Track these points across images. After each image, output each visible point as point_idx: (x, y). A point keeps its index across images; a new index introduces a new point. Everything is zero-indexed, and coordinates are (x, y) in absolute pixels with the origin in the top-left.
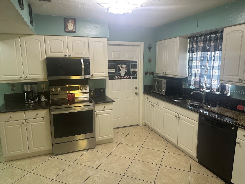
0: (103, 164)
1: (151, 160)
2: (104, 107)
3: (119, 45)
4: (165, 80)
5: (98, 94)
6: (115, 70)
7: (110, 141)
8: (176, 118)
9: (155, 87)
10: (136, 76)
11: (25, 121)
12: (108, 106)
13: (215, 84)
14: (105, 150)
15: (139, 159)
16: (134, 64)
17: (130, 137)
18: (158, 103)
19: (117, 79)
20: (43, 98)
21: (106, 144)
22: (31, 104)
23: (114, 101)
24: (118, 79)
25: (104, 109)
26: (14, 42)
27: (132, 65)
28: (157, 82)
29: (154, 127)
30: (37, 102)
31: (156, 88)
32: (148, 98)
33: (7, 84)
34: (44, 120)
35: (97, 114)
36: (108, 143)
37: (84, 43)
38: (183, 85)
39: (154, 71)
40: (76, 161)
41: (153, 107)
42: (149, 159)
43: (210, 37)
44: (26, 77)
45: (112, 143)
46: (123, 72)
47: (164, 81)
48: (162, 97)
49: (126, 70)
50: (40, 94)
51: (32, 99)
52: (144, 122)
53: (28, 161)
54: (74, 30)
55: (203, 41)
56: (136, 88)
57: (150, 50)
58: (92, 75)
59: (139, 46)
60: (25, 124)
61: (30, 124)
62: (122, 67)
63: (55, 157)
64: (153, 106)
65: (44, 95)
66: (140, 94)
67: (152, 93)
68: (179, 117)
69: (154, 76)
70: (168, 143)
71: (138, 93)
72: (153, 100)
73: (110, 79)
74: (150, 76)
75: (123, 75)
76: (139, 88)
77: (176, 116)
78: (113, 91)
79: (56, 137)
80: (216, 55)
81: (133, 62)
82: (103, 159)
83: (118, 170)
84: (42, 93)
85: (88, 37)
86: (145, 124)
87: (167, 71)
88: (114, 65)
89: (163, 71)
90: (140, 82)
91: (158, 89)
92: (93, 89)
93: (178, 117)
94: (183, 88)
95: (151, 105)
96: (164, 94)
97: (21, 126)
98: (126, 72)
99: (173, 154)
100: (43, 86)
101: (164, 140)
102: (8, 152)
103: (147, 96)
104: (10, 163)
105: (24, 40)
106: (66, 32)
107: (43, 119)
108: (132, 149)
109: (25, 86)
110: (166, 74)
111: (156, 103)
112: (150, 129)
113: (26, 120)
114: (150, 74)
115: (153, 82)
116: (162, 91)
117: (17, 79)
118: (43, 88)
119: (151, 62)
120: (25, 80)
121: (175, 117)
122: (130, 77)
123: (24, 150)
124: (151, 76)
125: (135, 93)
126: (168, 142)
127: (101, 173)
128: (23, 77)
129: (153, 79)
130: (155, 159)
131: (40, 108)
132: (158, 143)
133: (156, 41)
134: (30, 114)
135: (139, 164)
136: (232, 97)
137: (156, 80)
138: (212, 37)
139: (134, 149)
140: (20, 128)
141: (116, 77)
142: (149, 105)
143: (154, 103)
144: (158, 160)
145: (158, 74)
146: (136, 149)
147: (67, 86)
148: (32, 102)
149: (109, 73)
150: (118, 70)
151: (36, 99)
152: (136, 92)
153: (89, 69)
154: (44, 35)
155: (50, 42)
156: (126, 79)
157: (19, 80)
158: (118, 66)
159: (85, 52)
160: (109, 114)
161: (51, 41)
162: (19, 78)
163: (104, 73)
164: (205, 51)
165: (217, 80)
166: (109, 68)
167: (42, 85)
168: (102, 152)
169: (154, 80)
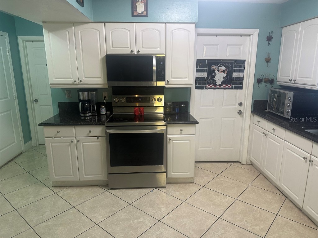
0: (170, 215)
1: (250, 225)
2: (181, 130)
3: (217, 35)
4: (293, 93)
5: (177, 110)
6: (207, 74)
7: (188, 181)
8: (306, 162)
9: (273, 104)
10: (242, 84)
11: (75, 138)
12: (187, 129)
14: (179, 193)
15: (229, 219)
16: (240, 65)
17: (221, 179)
18: (274, 132)
19: (209, 89)
20: (103, 111)
21: (182, 184)
22: (88, 118)
23: (198, 123)
24: (211, 88)
25: (181, 133)
26: (67, 33)
27: (235, 66)
28: (277, 96)
29: (265, 169)
30: (96, 116)
31: (275, 106)
32: (258, 122)
33: (62, 89)
34: (98, 140)
35: (170, 140)
36: (186, 183)
37: (160, 32)
39: (274, 78)
40: (135, 203)
41: (266, 137)
42: (245, 222)
44: (81, 81)
45: (192, 184)
46: (219, 77)
47: (290, 95)
48: (285, 123)
49: (225, 75)
50: (99, 105)
51: (88, 110)
52: (249, 159)
53: (77, 191)
54: (145, 13)
56: (241, 104)
57: (270, 42)
58: (168, 82)
59: (250, 36)
60: (75, 143)
61: (82, 143)
62: (218, 70)
63: (110, 191)
64: (266, 135)
65: (106, 107)
66: (246, 113)
67: (267, 114)
68: (310, 161)
69: (274, 86)
70: (287, 200)
71: (242, 112)
72: (267, 125)
73: (197, 88)
74: (266, 86)
75: (219, 83)
76: (244, 104)
77: (306, 157)
78: (201, 107)
79: (112, 165)
81: (239, 61)
82: (172, 207)
83: (190, 231)
84: (103, 103)
85: (165, 23)
86: (251, 162)
87: (297, 78)
88: (205, 66)
89: (290, 78)
90: (247, 96)
91: (277, 109)
92: (169, 102)
93: (308, 159)
95: (263, 133)
96: (289, 117)
97: (70, 145)
98: (224, 77)
99: (291, 222)
100: (105, 94)
101: (280, 193)
102: (56, 176)
103: (257, 118)
104: (56, 190)
105: (80, 29)
106: (133, 16)
107: (98, 138)
108: (220, 200)
109: (81, 93)
110: (296, 82)
111: (272, 131)
112: (257, 171)
113: (77, 138)
114: (266, 82)
115: (271, 95)
116: (285, 111)
117: (71, 83)
118: (105, 97)
119: (270, 62)
120: (79, 84)
121: (303, 159)
122: (231, 86)
123: (73, 176)
124: (269, 85)
125: (238, 112)
126: (286, 197)
127: (163, 230)
128: (78, 81)
129: (271, 91)
130: (257, 225)
131: (94, 124)
132: (269, 197)
133: (282, 28)
134: (82, 131)
135: (227, 228)
137: (276, 92)
139: (223, 201)
140: (69, 147)
141: (207, 85)
142: (260, 133)
143: (268, 130)
144: (262, 227)
145: (281, 83)
146: (228, 201)
147: (137, 96)
148: (89, 115)
149: (197, 79)
150: (212, 74)
151: (95, 111)
152: (240, 111)
153: (163, 72)
154: (104, 23)
155: (112, 33)
156: (225, 88)
157: (73, 84)
158: (213, 68)
159: (160, 46)
160: (188, 141)
161: (114, 31)
162: (73, 82)
163: (186, 78)
166: (198, 71)
167: (103, 93)
168: (174, 195)
169: (273, 92)
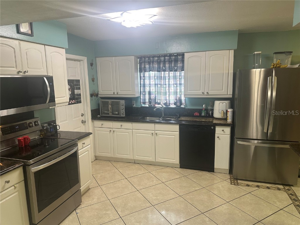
10: (81, 99)
13: (172, 99)
16: (77, 84)
18: (121, 127)
25: (83, 146)
27: (75, 85)
28: (111, 104)
32: (102, 124)
38: (133, 105)
39: (98, 93)
41: (114, 133)
43: (165, 59)
47: (123, 102)
49: (71, 92)
55: (158, 62)
56: (82, 115)
57: (92, 67)
59: (79, 61)
64: (113, 131)
66: (88, 121)
72: (113, 125)
76: (85, 114)
77: (152, 133)
78: (60, 123)
80: (171, 75)
86: (97, 157)
87: (119, 91)
89: (113, 92)
90: (87, 107)
93: (154, 134)
94: (135, 108)
95: (110, 131)
96: (124, 116)
98: (70, 94)
101: (133, 164)
110: (118, 94)
111: (119, 127)
112: (106, 161)
114: (95, 96)
115: (101, 105)
116: (120, 113)
119: (95, 81)
122: (75, 102)
124: (96, 98)
125: (82, 122)
126: (139, 164)
129: (102, 102)
133: (96, 57)
136: (186, 108)
137: (108, 102)
138: (166, 59)
142: (104, 132)
143: (114, 128)
145: (103, 95)
152: (83, 120)
153: (53, 93)
156: (72, 104)
160: (87, 152)
163: (65, 97)
164: (160, 71)
165: (173, 96)
